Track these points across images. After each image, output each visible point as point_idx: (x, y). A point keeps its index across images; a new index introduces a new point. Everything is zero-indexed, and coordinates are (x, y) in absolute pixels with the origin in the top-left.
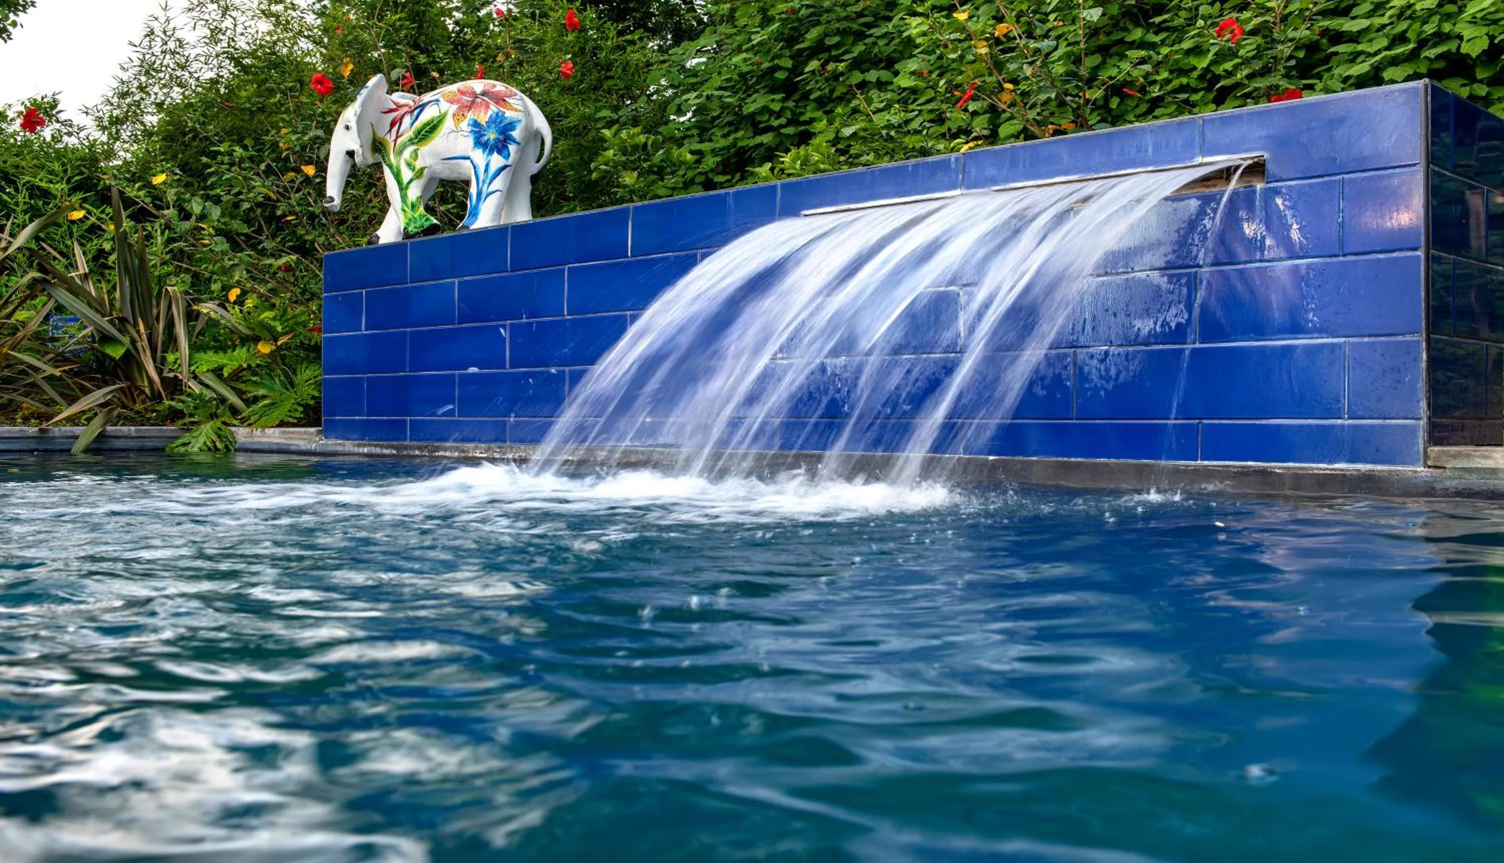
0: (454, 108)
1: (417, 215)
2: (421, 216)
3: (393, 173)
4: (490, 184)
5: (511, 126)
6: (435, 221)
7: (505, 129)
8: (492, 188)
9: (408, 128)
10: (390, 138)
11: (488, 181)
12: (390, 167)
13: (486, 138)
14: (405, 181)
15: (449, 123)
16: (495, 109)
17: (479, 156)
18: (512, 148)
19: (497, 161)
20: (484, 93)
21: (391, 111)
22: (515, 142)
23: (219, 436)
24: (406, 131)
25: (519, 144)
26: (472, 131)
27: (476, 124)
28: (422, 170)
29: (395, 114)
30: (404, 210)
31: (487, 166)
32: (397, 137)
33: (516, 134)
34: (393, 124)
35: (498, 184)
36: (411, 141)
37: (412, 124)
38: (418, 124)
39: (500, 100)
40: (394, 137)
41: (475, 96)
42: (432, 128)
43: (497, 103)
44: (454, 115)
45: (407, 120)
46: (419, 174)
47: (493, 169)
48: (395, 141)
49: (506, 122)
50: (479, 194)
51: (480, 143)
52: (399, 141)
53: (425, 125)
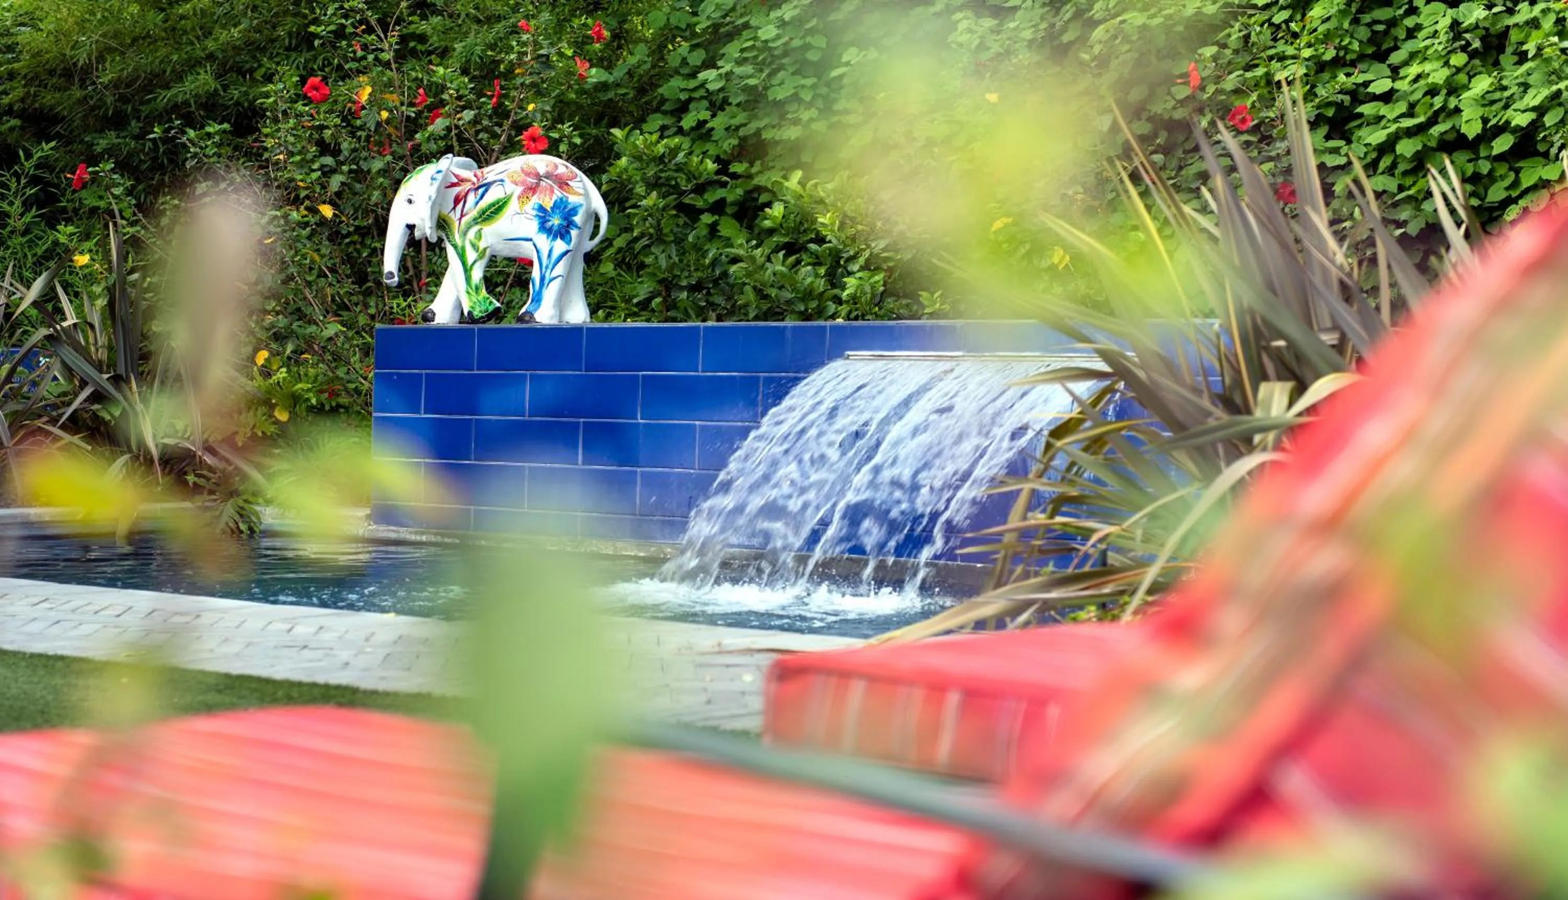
0: (519, 190)
1: (480, 298)
2: (486, 299)
3: (458, 254)
4: (552, 270)
5: (574, 211)
6: (498, 305)
7: (568, 214)
8: (554, 274)
9: (472, 206)
10: (454, 217)
11: (550, 267)
12: (455, 246)
13: (550, 224)
14: (470, 262)
15: (513, 205)
16: (560, 195)
17: (543, 241)
18: (574, 233)
19: (560, 246)
20: (548, 176)
21: (453, 185)
22: (576, 227)
23: (241, 516)
24: (470, 210)
25: (580, 228)
26: (537, 216)
27: (541, 208)
28: (485, 249)
29: (456, 190)
30: (468, 293)
31: (550, 251)
32: (462, 216)
33: (578, 219)
34: (457, 201)
35: (560, 269)
36: (475, 221)
37: (477, 203)
38: (484, 204)
39: (563, 183)
40: (458, 216)
41: (539, 177)
42: (497, 208)
43: (561, 187)
44: (519, 197)
45: (471, 198)
46: (482, 255)
47: (556, 254)
48: (460, 219)
49: (570, 207)
50: (542, 279)
51: (544, 227)
52: (464, 220)
53: (490, 206)
